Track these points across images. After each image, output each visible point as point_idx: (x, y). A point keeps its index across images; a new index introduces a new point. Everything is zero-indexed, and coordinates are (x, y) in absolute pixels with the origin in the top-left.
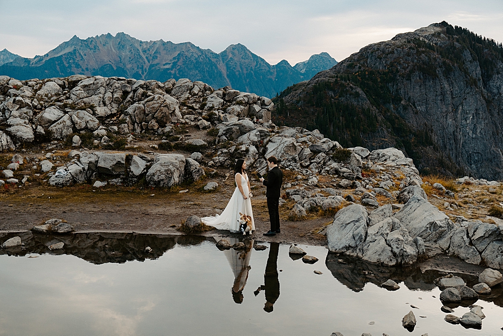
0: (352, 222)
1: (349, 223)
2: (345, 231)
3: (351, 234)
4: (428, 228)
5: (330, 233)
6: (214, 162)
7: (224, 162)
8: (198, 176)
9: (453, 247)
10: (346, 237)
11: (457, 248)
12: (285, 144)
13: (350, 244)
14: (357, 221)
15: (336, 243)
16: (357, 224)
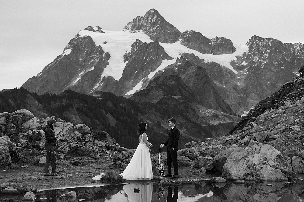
0: (242, 158)
1: (241, 159)
2: (239, 165)
3: (246, 166)
4: (277, 159)
5: (229, 168)
6: (21, 143)
7: (27, 143)
8: (23, 154)
9: (296, 168)
10: (242, 168)
11: (299, 169)
12: (68, 127)
13: (248, 172)
14: (246, 157)
15: (237, 173)
16: (247, 158)
